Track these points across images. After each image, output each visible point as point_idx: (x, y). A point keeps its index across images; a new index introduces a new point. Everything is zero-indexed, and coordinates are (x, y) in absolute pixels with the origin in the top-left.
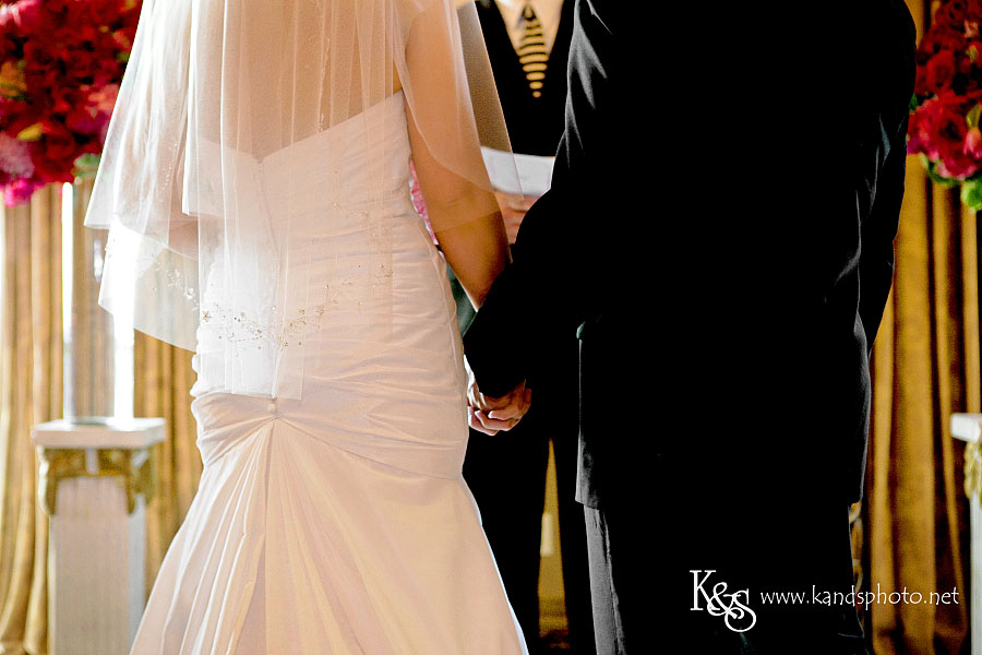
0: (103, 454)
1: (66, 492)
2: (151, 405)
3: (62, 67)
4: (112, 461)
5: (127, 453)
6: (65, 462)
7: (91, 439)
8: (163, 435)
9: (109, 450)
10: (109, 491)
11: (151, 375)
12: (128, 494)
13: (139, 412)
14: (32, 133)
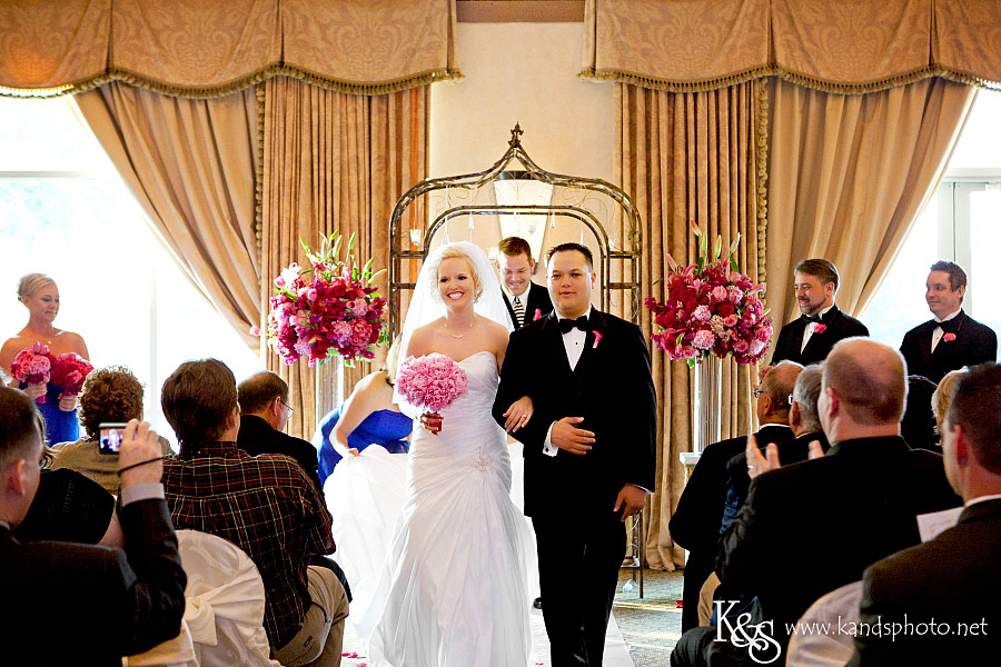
3: (324, 314)
14: (313, 341)
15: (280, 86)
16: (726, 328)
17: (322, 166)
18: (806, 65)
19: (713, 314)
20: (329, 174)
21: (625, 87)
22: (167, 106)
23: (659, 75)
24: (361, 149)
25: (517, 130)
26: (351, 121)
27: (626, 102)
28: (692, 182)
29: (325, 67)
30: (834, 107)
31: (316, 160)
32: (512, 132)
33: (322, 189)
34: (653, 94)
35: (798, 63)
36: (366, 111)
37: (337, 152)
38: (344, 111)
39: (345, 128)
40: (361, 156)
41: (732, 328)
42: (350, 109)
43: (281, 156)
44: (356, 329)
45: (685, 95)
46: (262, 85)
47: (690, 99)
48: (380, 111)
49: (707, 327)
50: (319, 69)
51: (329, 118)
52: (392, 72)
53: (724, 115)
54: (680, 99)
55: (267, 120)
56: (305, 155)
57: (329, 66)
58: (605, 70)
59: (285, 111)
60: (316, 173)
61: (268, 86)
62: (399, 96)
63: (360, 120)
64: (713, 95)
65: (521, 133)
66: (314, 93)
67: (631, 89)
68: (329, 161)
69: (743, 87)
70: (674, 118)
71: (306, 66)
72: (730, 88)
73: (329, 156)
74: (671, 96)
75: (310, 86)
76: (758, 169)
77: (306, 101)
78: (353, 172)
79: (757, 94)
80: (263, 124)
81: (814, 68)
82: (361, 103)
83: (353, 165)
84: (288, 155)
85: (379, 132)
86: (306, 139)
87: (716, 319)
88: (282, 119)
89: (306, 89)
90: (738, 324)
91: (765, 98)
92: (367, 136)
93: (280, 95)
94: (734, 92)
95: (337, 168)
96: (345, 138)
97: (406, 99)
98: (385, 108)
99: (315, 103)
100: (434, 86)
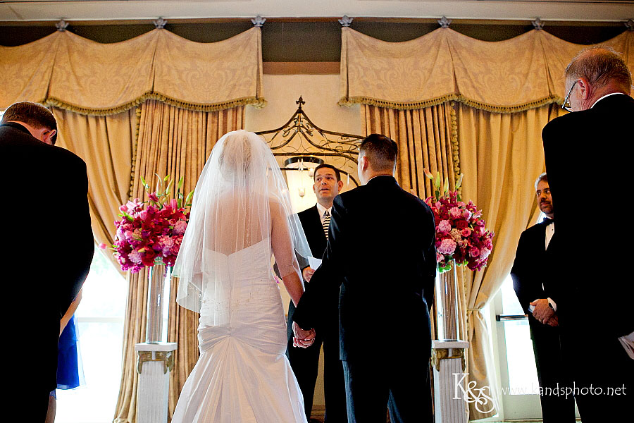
0: (157, 353)
1: (145, 366)
2: (172, 339)
3: (152, 230)
4: (159, 356)
5: (165, 353)
6: (145, 356)
7: (153, 348)
8: (176, 348)
9: (159, 352)
10: (159, 366)
11: (172, 329)
12: (165, 367)
13: (168, 341)
14: (142, 250)
15: (151, 107)
16: (463, 238)
17: (174, 154)
18: (476, 96)
19: (453, 227)
20: (178, 159)
21: (367, 107)
22: (81, 121)
23: (388, 99)
24: (200, 145)
25: (301, 101)
26: (194, 127)
27: (368, 116)
28: (413, 163)
29: (179, 95)
30: (495, 121)
31: (170, 150)
32: (297, 103)
33: (173, 168)
34: (385, 111)
35: (472, 95)
36: (204, 122)
37: (184, 146)
38: (190, 122)
39: (190, 131)
40: (200, 148)
41: (467, 238)
42: (194, 119)
43: (148, 147)
44: (177, 242)
45: (405, 112)
46: (140, 106)
47: (408, 113)
48: (213, 122)
49: (449, 237)
50: (175, 96)
51: (180, 126)
52: (222, 97)
53: (430, 123)
54: (402, 114)
55: (141, 127)
56: (164, 147)
57: (182, 95)
58: (354, 98)
59: (153, 121)
60: (170, 159)
61: (143, 106)
62: (225, 112)
63: (200, 126)
64: (422, 112)
65: (304, 103)
66: (172, 110)
67: (371, 107)
68: (179, 151)
69: (440, 108)
70: (399, 127)
71: (167, 94)
72: (432, 108)
73: (179, 148)
74: (397, 112)
75: (170, 106)
76: (453, 156)
77: (166, 115)
78: (194, 158)
79: (449, 112)
80: (138, 129)
81: (481, 97)
82: (201, 117)
83: (194, 154)
84: (153, 147)
85: (212, 134)
86: (165, 137)
87: (455, 231)
88: (150, 126)
89: (167, 108)
90: (471, 236)
91: (454, 114)
92: (204, 137)
93: (150, 112)
94: (435, 109)
95: (183, 155)
96: (190, 138)
97: (230, 114)
98: (216, 121)
99: (172, 117)
100: (248, 107)
